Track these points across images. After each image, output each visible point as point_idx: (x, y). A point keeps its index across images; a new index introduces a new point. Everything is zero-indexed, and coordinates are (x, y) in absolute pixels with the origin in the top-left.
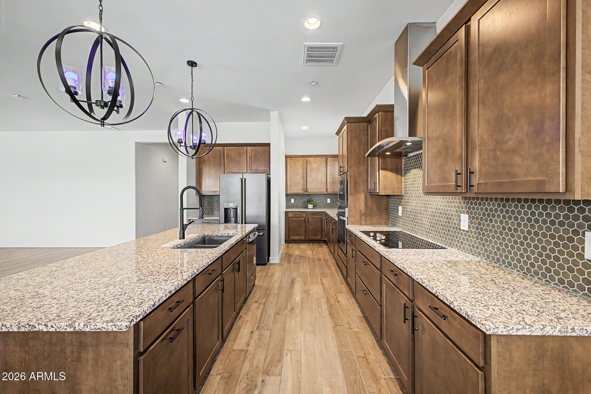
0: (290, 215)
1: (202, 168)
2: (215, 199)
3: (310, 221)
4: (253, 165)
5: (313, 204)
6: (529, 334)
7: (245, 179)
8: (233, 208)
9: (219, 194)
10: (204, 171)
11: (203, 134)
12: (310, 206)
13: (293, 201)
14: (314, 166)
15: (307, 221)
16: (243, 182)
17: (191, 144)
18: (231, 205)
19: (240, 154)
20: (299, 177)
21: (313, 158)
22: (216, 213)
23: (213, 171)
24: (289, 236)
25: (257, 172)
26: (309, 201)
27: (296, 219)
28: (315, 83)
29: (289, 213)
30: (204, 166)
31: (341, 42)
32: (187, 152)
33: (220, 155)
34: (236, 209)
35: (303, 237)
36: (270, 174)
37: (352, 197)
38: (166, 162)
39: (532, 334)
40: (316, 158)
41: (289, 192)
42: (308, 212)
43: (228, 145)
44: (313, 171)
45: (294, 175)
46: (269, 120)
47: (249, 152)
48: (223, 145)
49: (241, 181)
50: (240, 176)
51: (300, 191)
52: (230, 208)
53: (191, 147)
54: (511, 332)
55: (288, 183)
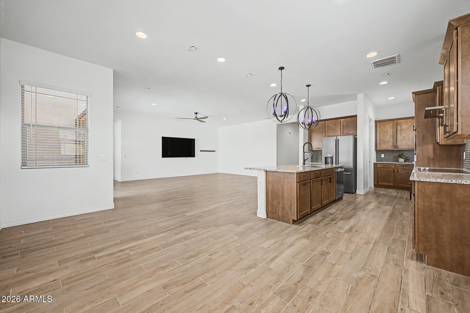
0: (379, 166)
1: (312, 135)
2: (319, 153)
3: (399, 172)
4: (345, 130)
5: (404, 158)
6: (429, 181)
7: (338, 139)
8: (330, 157)
9: (321, 150)
10: (313, 136)
11: (313, 118)
12: (401, 160)
13: (383, 156)
14: (405, 126)
15: (396, 171)
16: (337, 142)
17: (307, 124)
18: (329, 155)
19: (335, 125)
20: (389, 137)
21: (403, 120)
22: (319, 161)
23: (318, 136)
24: (378, 182)
25: (348, 134)
26: (400, 156)
27: (384, 169)
28: (386, 74)
29: (378, 164)
30: (313, 133)
31: (397, 54)
32: (306, 127)
33: (323, 126)
34: (332, 158)
35: (392, 184)
36: (356, 136)
37: (420, 147)
38: (290, 133)
39: (430, 181)
40: (407, 120)
41: (378, 149)
42: (397, 164)
43: (328, 120)
44: (404, 131)
45: (384, 136)
46: (356, 99)
47: (342, 123)
48: (324, 120)
49: (336, 141)
50: (335, 138)
51: (390, 148)
52: (328, 157)
53: (307, 125)
54: (420, 180)
55: (378, 142)
